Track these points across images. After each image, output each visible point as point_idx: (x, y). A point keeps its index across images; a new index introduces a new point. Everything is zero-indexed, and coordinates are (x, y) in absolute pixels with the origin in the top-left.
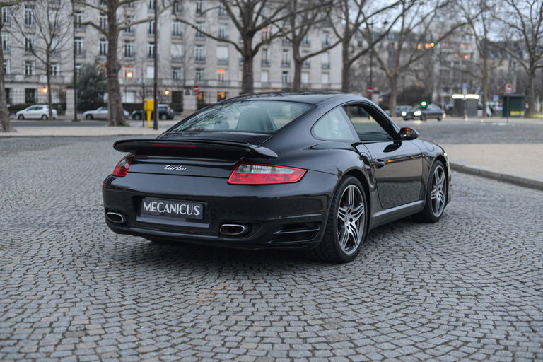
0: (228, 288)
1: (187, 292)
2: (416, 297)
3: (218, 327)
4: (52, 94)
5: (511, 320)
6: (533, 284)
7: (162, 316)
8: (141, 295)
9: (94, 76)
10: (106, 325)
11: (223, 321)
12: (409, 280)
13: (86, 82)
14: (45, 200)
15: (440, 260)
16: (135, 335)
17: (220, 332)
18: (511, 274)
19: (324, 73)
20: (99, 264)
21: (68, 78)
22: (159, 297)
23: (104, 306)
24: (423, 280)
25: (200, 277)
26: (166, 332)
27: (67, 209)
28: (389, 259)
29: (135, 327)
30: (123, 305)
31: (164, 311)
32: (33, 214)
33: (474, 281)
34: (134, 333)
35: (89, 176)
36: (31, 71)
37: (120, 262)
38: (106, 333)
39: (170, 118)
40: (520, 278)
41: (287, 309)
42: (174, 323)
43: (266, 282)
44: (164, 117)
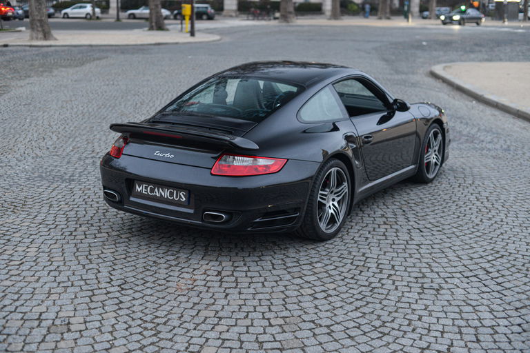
0: (208, 273)
1: (170, 276)
2: (380, 291)
3: (187, 324)
5: (460, 325)
6: (497, 275)
7: (141, 308)
8: (127, 280)
10: (88, 319)
11: (194, 317)
12: (381, 266)
14: (66, 142)
15: (417, 238)
16: (111, 333)
17: (188, 330)
18: (481, 260)
20: (98, 235)
22: (143, 282)
23: (91, 293)
24: (393, 266)
25: (186, 256)
26: (140, 330)
27: (84, 155)
28: (369, 236)
29: (114, 321)
30: (109, 293)
31: (144, 301)
32: (51, 161)
33: (442, 270)
34: (111, 329)
35: (114, 107)
37: (118, 233)
38: (87, 329)
39: (210, 18)
40: (487, 265)
41: (256, 303)
42: (148, 318)
43: (245, 265)
44: (205, 17)
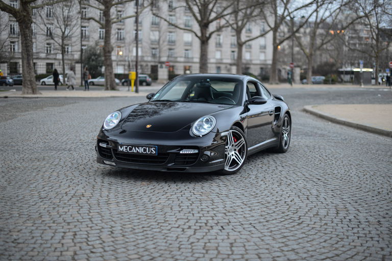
4: (65, 67)
9: (95, 55)
13: (89, 58)
19: (261, 52)
21: (77, 56)
36: (50, 51)
39: (148, 84)
44: (144, 84)
